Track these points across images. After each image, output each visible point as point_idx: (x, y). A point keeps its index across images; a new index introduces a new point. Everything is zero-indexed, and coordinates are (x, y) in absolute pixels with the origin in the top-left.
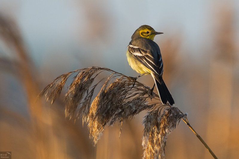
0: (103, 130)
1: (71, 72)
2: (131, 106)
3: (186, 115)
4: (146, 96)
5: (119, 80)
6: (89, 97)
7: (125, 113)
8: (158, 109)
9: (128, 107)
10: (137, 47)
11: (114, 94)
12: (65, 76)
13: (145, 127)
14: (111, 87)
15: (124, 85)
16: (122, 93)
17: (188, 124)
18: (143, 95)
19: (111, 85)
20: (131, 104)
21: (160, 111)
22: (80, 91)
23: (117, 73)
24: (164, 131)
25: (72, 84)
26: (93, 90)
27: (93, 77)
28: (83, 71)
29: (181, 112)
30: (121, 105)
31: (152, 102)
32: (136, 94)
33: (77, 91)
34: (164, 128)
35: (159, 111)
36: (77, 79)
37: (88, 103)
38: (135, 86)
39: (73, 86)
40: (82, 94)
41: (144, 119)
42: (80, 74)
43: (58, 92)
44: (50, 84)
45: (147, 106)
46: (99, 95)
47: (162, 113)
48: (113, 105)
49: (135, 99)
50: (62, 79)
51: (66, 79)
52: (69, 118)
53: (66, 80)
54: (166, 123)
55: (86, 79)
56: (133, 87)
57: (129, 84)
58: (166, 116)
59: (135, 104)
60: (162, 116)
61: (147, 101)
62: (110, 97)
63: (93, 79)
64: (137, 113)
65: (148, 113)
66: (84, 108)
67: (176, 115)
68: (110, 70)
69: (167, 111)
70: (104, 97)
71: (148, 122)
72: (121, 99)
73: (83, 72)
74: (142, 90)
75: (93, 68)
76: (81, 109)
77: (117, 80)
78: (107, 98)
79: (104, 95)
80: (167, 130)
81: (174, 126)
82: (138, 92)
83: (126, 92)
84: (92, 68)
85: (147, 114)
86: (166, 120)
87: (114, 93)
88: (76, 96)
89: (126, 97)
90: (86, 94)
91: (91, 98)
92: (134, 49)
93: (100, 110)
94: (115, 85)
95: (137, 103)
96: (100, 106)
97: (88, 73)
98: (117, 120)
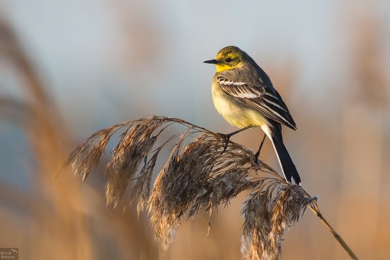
0: (178, 224)
1: (116, 126)
2: (224, 183)
3: (316, 199)
4: (247, 165)
5: (200, 139)
6: (148, 168)
7: (215, 194)
8: (268, 189)
9: (219, 185)
10: (243, 83)
11: (194, 163)
12: (107, 132)
13: (246, 221)
14: (188, 150)
15: (208, 147)
16: (206, 162)
17: (319, 215)
18: (243, 165)
19: (186, 148)
20: (224, 180)
21: (272, 192)
22: (133, 158)
23: (196, 127)
24: (279, 225)
25: (118, 147)
26: (155, 156)
27: (154, 134)
28: (136, 124)
29: (307, 195)
30: (206, 182)
31: (257, 177)
32: (231, 163)
33: (127, 158)
34: (280, 221)
35: (270, 192)
36: (127, 137)
37: (147, 177)
38: (228, 148)
39: (119, 150)
40: (136, 164)
41: (244, 206)
42: (133, 128)
43: (94, 160)
44: (80, 146)
45: (251, 182)
46: (167, 165)
47: (274, 195)
48: (192, 181)
49: (230, 172)
50: (102, 138)
51: (107, 138)
52: (113, 205)
53: (108, 139)
54: (282, 211)
55: (142, 138)
56: (224, 152)
57: (217, 147)
58: (281, 199)
59: (232, 179)
60: (275, 201)
61: (249, 175)
62: (187, 169)
63: (155, 138)
64: (234, 195)
65: (250, 195)
66: (140, 188)
67: (299, 199)
68: (183, 121)
69: (283, 192)
70: (175, 168)
71: (250, 211)
72: (206, 173)
73: (138, 126)
74: (240, 156)
75: (155, 118)
76: (136, 188)
77: (196, 140)
78: (182, 170)
79: (176, 165)
80: (283, 225)
81: (296, 217)
82: (232, 160)
83: (214, 160)
84: (154, 119)
85: (249, 198)
86: (282, 207)
87: (193, 161)
88: (125, 166)
89: (214, 169)
90: (141, 165)
91: (152, 169)
92: (236, 87)
93: (170, 190)
94: (193, 147)
95: (233, 177)
96: (170, 185)
97: (147, 127)
98: (200, 207)
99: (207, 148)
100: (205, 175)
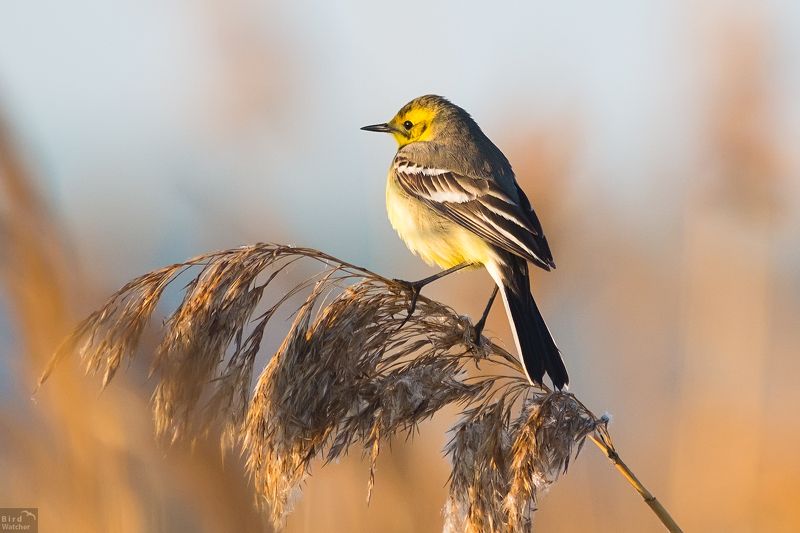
0: (305, 476)
1: (176, 266)
2: (407, 388)
3: (605, 421)
4: (458, 349)
5: (356, 292)
6: (244, 357)
7: (386, 412)
8: (503, 399)
9: (395, 391)
10: (443, 171)
11: (341, 344)
12: (155, 279)
13: (455, 470)
14: (330, 316)
15: (374, 309)
16: (368, 342)
17: (613, 454)
18: (448, 348)
19: (327, 311)
20: (406, 380)
21: (510, 407)
22: (211, 335)
23: (348, 265)
24: (527, 479)
25: (180, 310)
26: (260, 330)
27: (258, 282)
28: (219, 262)
29: (587, 412)
30: (367, 384)
31: (481, 373)
32: (422, 343)
33: (200, 334)
34: (528, 470)
35: (506, 407)
36: (199, 290)
37: (241, 376)
38: (417, 313)
39: (182, 319)
40: (217, 348)
41: (450, 437)
42: (212, 270)
43: (127, 341)
44: (99, 309)
45: (464, 386)
46: (283, 348)
47: (516, 414)
48: (337, 383)
49: (419, 363)
50: (145, 291)
51: (156, 293)
52: (169, 435)
53: (159, 296)
54: (532, 450)
55: (232, 291)
56: (407, 319)
57: (394, 309)
58: (532, 424)
59: (424, 379)
60: (517, 426)
61: (462, 370)
62: (327, 356)
63: (259, 291)
64: (428, 413)
65: (465, 413)
66: (228, 398)
67: (569, 422)
68: (320, 254)
69: (536, 408)
70: (302, 355)
71: (463, 447)
72: (368, 364)
73: (224, 265)
74: (443, 329)
75: (260, 248)
76: (218, 399)
77: (349, 294)
78: (317, 358)
79: (303, 348)
80: (536, 478)
81: (562, 461)
82: (423, 337)
83: (385, 336)
84: (257, 250)
85: (462, 419)
86: (534, 441)
87: (340, 340)
88: (195, 352)
89: (386, 356)
90: (232, 347)
91: (253, 358)
92: (428, 178)
93: (289, 402)
94: (341, 309)
95: (425, 375)
96: (289, 389)
97: (242, 266)
98: (354, 439)
99: (371, 310)
100: (365, 368)
